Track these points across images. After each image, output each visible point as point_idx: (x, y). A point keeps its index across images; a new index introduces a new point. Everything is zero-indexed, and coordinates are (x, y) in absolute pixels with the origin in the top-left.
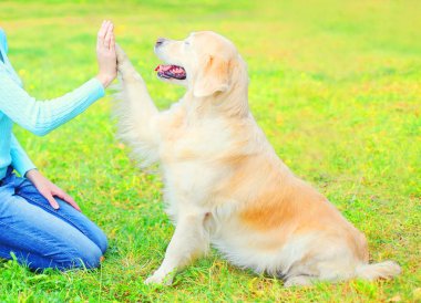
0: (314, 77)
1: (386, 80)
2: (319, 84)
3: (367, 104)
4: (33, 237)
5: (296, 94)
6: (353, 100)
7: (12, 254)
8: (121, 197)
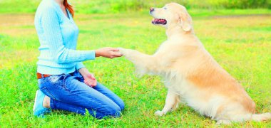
0: (227, 41)
1: (260, 42)
2: (229, 43)
3: (252, 52)
4: (90, 100)
5: (218, 48)
6: (245, 50)
7: (86, 109)
8: (139, 89)
